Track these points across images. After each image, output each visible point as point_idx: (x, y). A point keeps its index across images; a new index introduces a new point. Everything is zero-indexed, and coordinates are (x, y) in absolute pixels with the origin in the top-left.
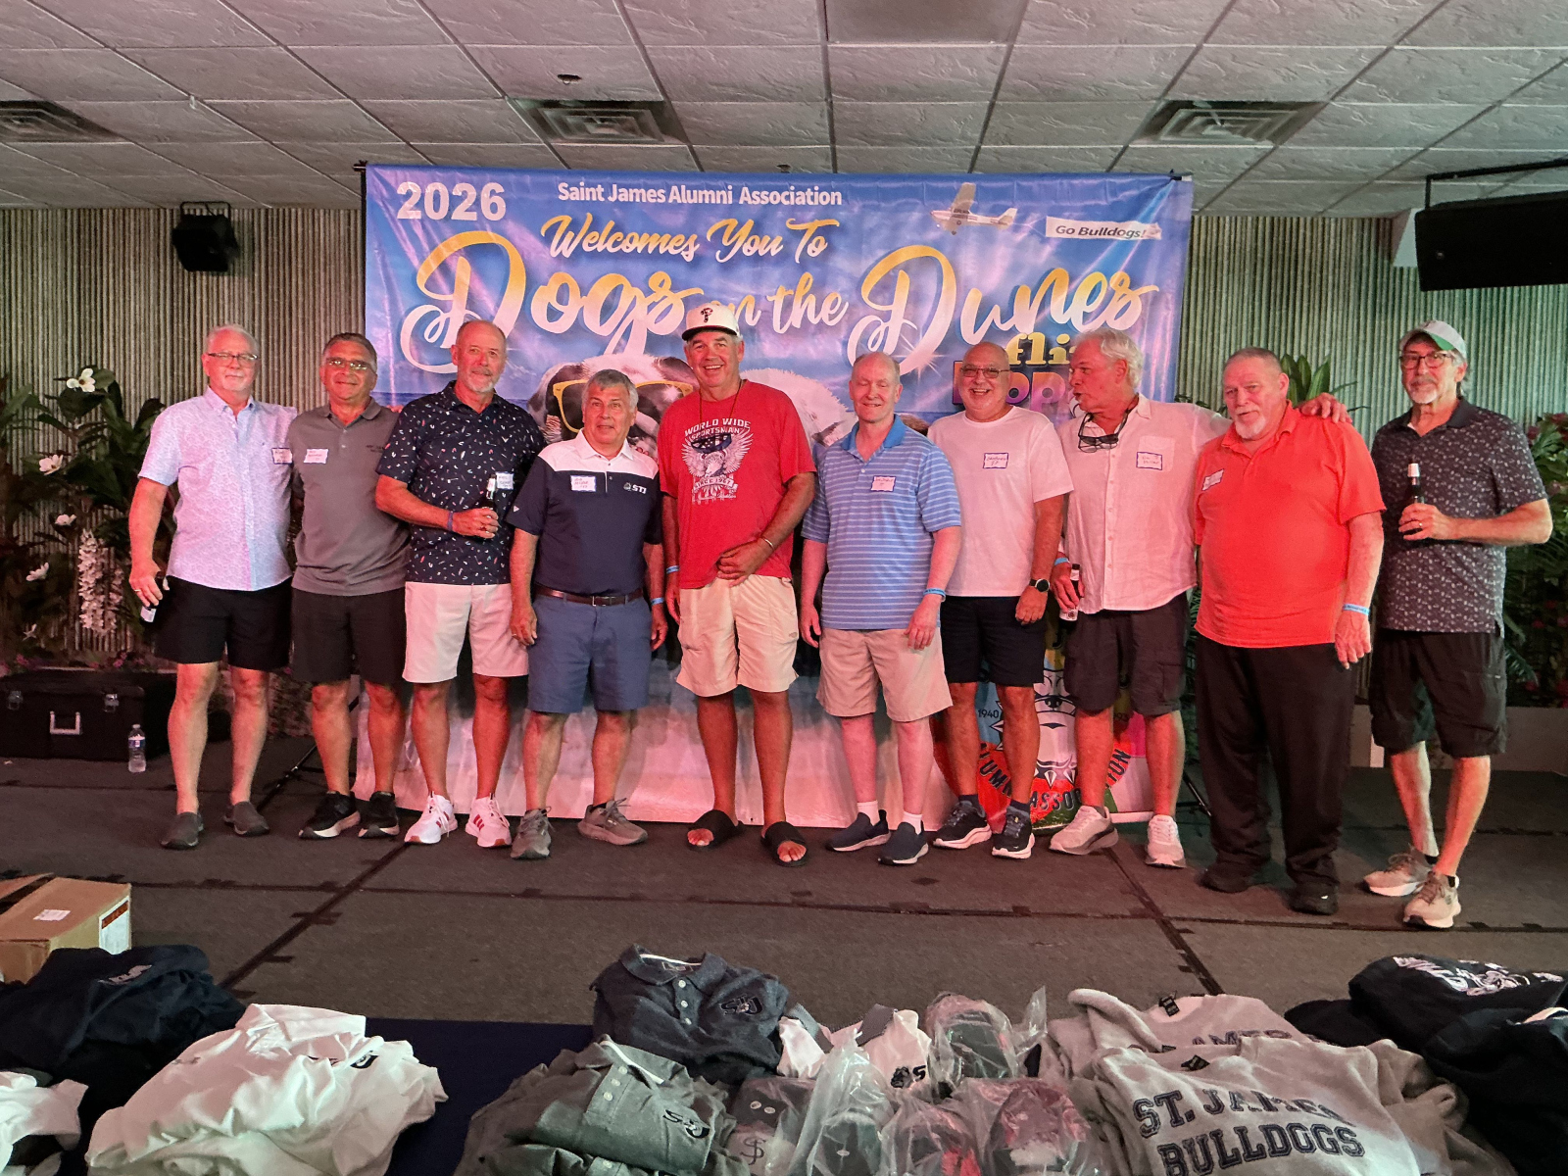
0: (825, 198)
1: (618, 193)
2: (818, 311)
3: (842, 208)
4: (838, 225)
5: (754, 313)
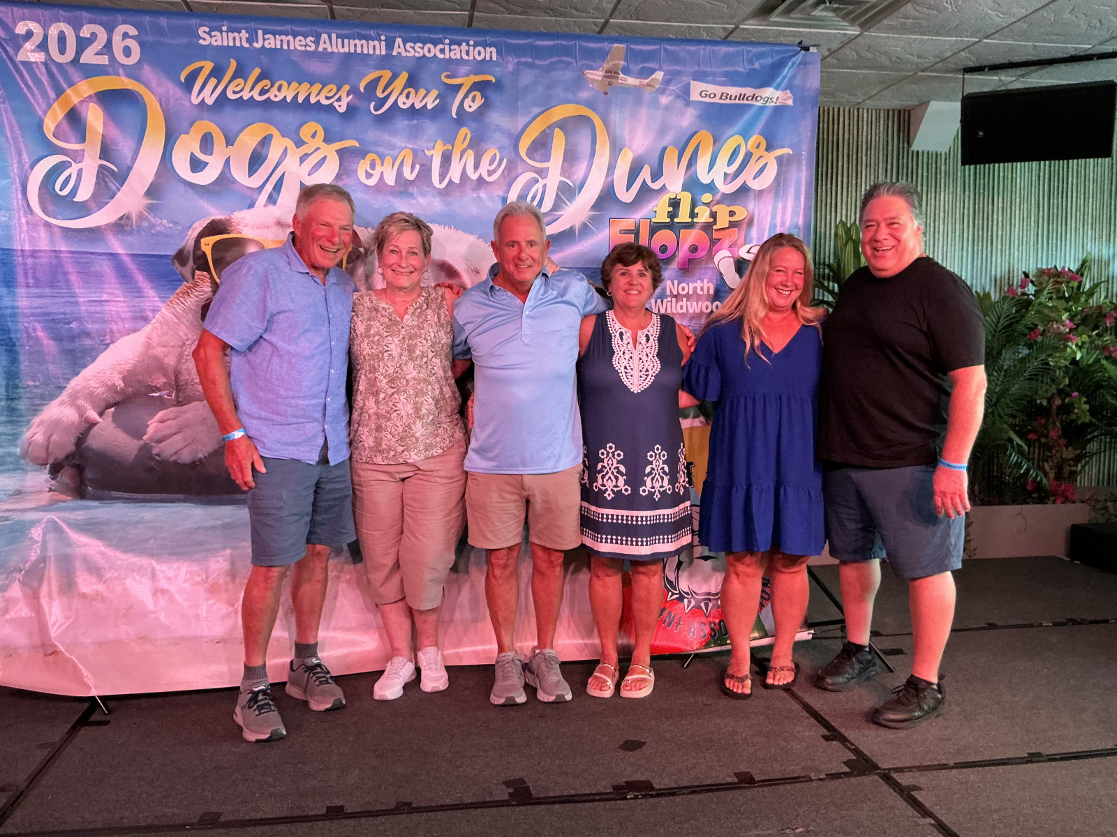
0: (479, 53)
1: (264, 39)
2: (476, 167)
3: (497, 64)
4: (494, 81)
5: (413, 167)
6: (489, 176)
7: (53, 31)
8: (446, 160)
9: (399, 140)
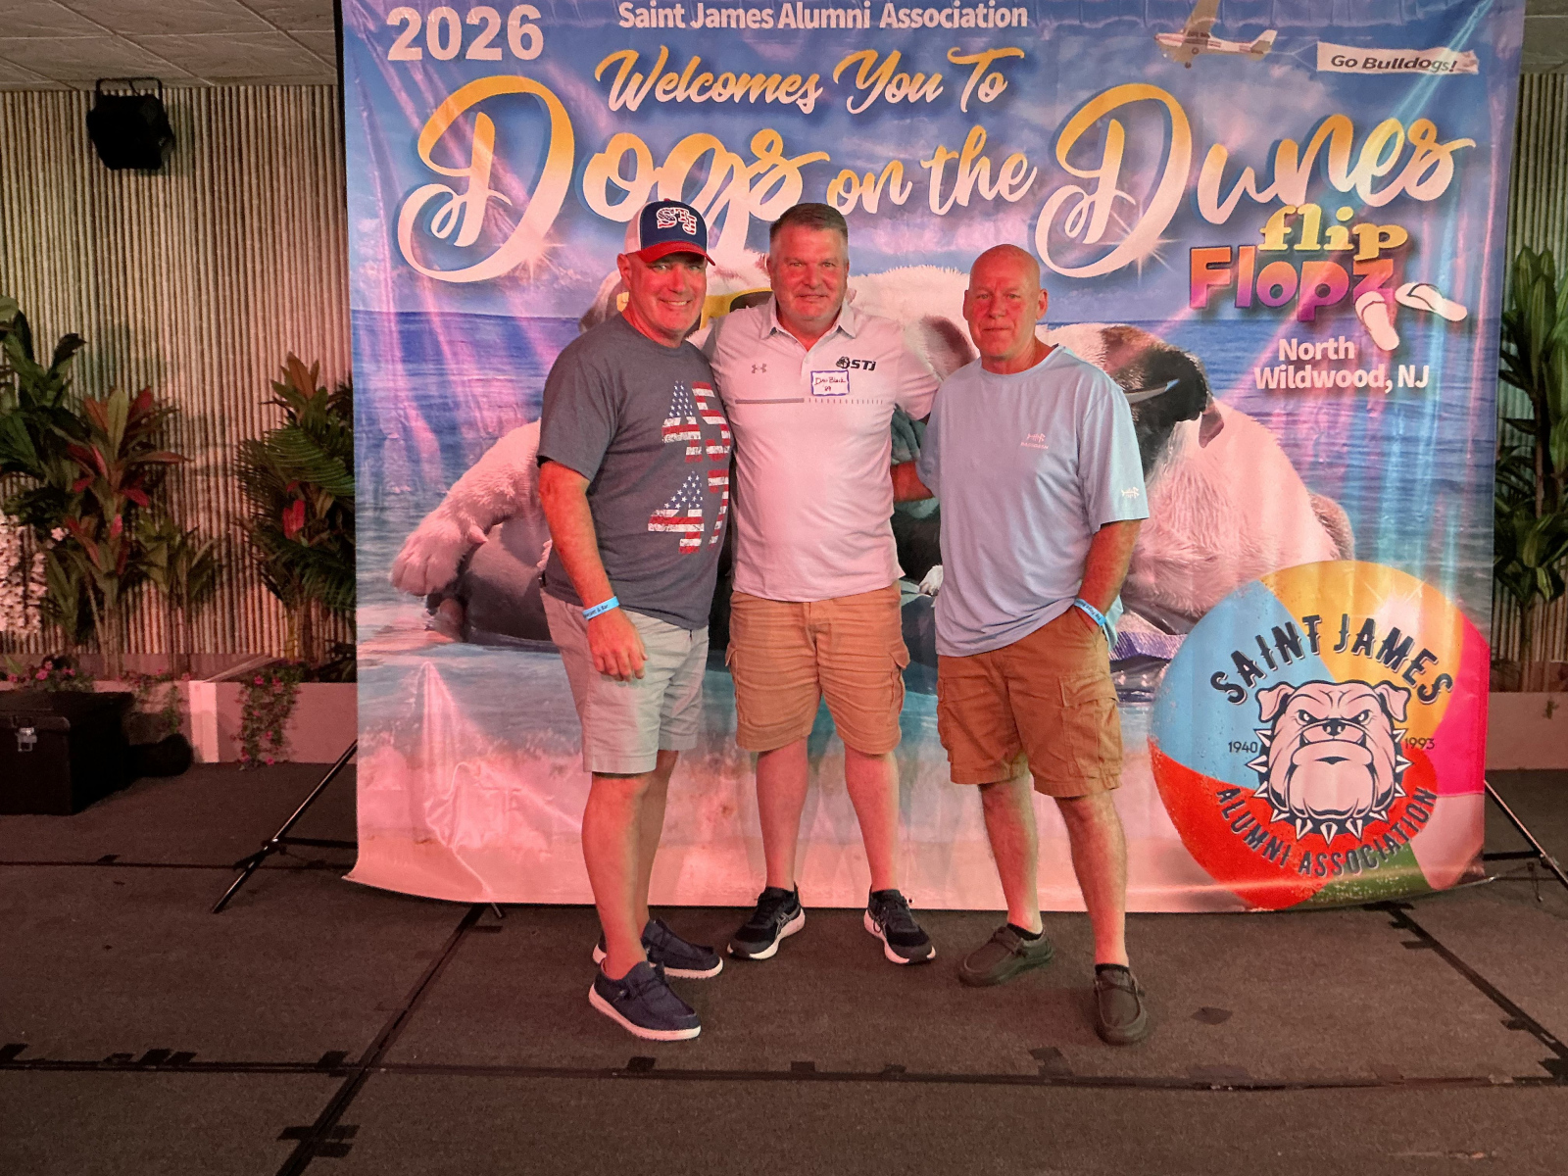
0: (1003, 17)
1: (706, 16)
3: (1027, 31)
4: (1022, 56)
5: (903, 187)
6: (1011, 193)
7: (434, 18)
8: (951, 173)
9: (886, 149)
